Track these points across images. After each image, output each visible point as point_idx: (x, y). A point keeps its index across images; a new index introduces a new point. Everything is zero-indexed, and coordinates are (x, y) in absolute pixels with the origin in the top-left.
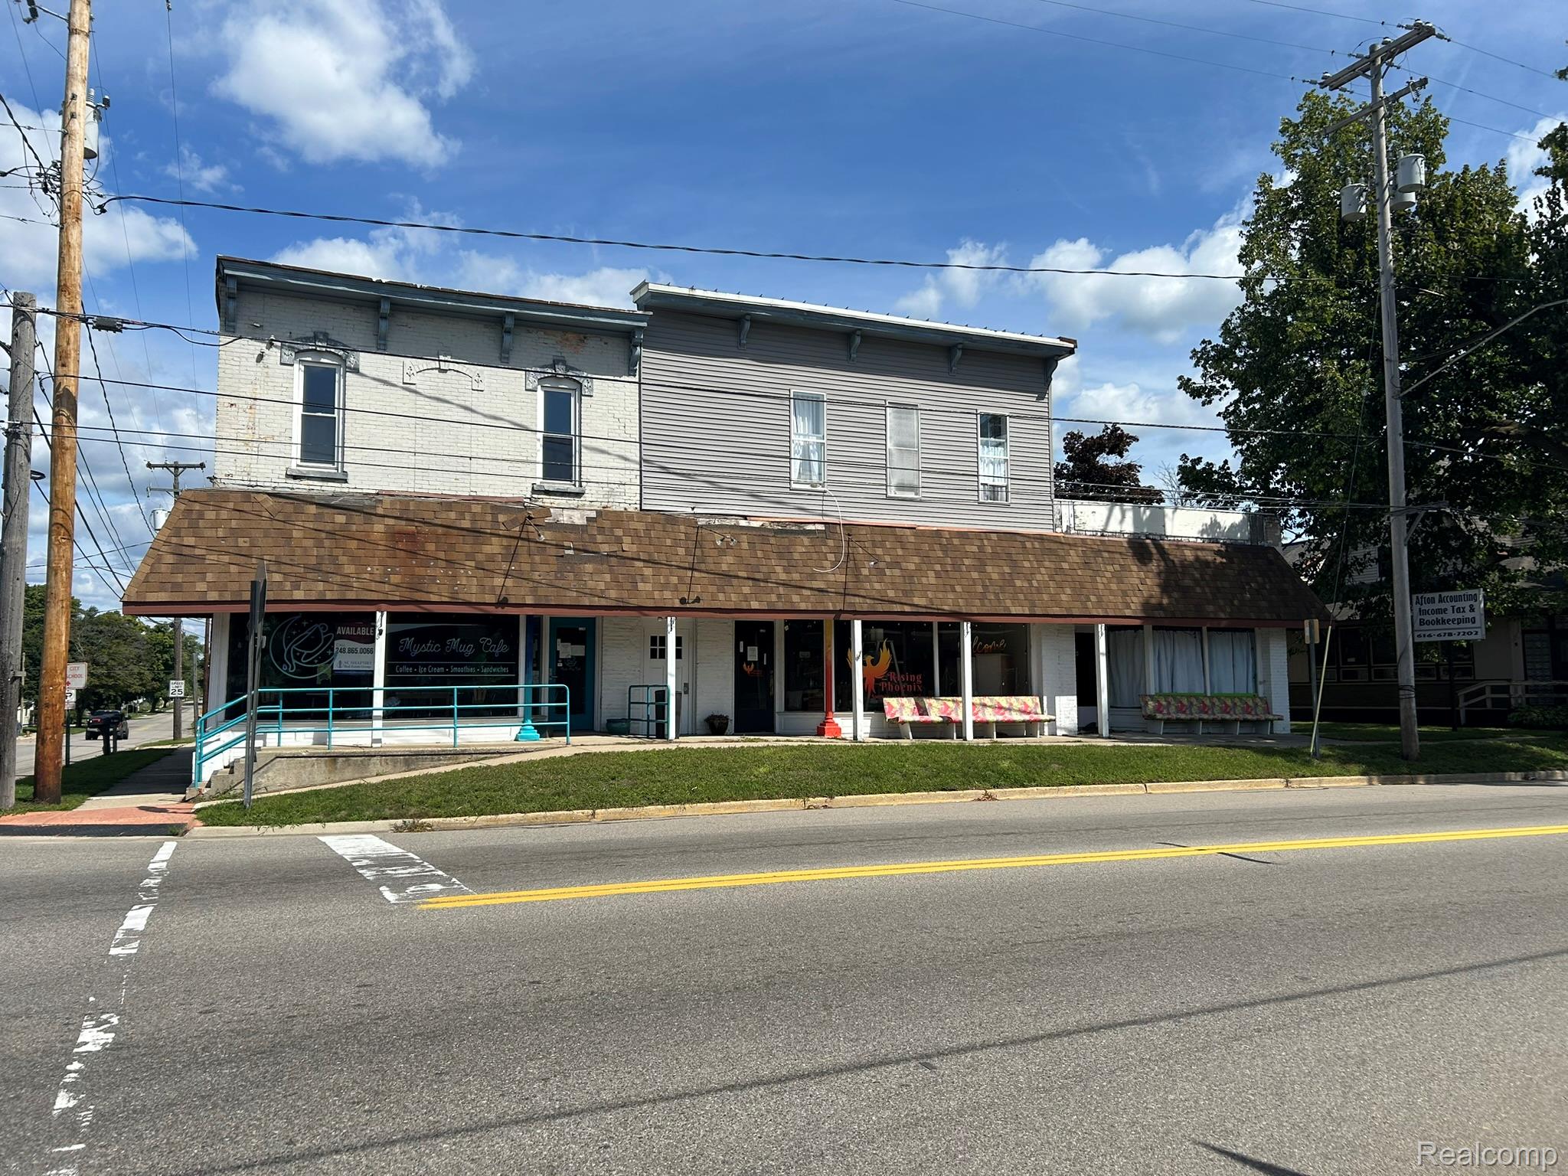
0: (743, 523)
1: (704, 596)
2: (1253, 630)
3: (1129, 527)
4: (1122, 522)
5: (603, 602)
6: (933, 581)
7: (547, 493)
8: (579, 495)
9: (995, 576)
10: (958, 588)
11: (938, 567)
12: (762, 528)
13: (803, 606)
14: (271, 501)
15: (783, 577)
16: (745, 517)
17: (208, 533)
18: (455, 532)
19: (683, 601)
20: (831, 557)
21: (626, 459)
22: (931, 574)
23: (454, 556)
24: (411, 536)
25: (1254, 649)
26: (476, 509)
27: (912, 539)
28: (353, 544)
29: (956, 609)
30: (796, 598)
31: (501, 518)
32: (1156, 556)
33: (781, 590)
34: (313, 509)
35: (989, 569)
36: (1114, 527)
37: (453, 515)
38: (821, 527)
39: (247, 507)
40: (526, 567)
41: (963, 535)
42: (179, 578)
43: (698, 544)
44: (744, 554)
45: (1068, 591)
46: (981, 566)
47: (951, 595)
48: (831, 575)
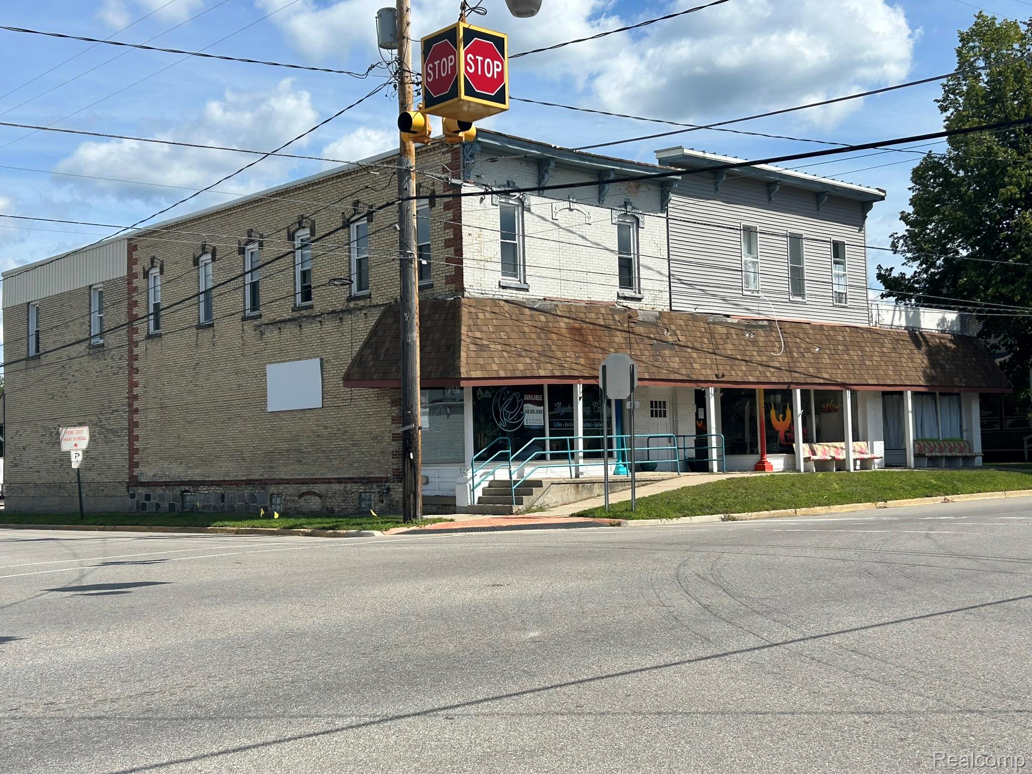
0: (729, 320)
1: (726, 373)
2: (958, 394)
3: (903, 323)
4: (900, 318)
5: (680, 377)
6: (828, 361)
7: (625, 298)
8: (639, 300)
9: (855, 358)
10: (841, 366)
11: (828, 352)
12: (738, 324)
13: (774, 380)
14: (507, 307)
15: (759, 359)
16: (728, 316)
17: (485, 329)
18: (598, 327)
19: (717, 376)
20: (777, 344)
21: (661, 274)
22: (826, 356)
23: (604, 345)
24: (579, 331)
25: (960, 407)
26: (603, 311)
27: (811, 331)
28: (554, 337)
29: (844, 381)
30: (768, 374)
31: (617, 317)
32: (923, 343)
33: (760, 368)
34: (527, 311)
35: (851, 353)
36: (896, 323)
37: (593, 315)
38: (766, 323)
39: (496, 310)
40: (638, 353)
41: (833, 328)
42: (481, 361)
43: (712, 334)
44: (736, 342)
45: (891, 368)
46: (847, 351)
47: (839, 372)
48: (780, 357)
